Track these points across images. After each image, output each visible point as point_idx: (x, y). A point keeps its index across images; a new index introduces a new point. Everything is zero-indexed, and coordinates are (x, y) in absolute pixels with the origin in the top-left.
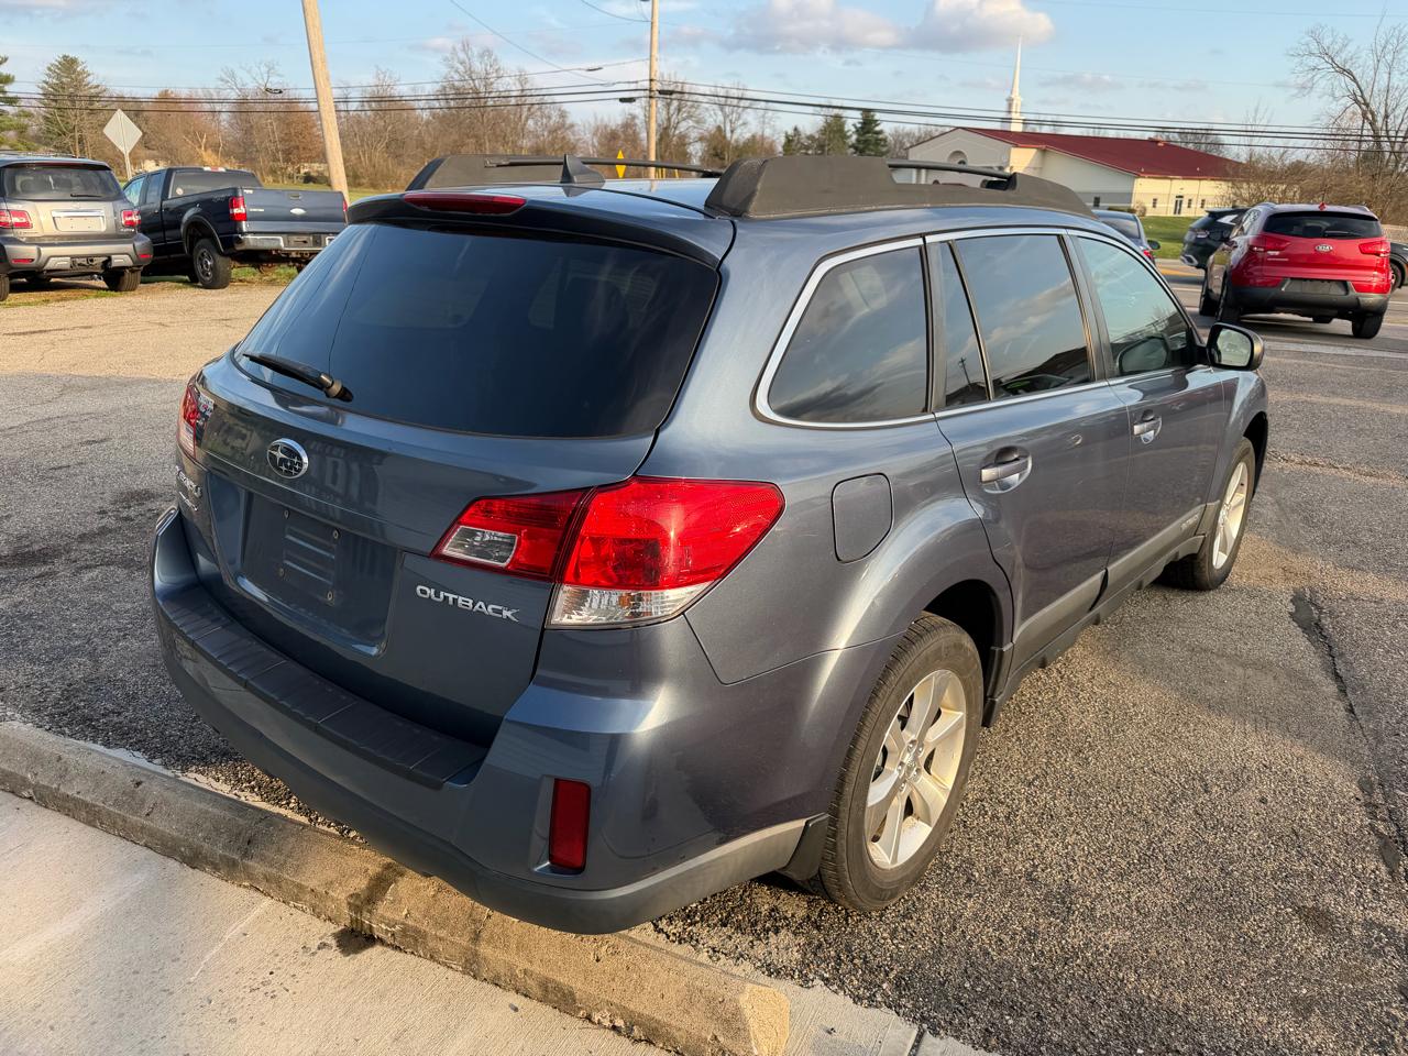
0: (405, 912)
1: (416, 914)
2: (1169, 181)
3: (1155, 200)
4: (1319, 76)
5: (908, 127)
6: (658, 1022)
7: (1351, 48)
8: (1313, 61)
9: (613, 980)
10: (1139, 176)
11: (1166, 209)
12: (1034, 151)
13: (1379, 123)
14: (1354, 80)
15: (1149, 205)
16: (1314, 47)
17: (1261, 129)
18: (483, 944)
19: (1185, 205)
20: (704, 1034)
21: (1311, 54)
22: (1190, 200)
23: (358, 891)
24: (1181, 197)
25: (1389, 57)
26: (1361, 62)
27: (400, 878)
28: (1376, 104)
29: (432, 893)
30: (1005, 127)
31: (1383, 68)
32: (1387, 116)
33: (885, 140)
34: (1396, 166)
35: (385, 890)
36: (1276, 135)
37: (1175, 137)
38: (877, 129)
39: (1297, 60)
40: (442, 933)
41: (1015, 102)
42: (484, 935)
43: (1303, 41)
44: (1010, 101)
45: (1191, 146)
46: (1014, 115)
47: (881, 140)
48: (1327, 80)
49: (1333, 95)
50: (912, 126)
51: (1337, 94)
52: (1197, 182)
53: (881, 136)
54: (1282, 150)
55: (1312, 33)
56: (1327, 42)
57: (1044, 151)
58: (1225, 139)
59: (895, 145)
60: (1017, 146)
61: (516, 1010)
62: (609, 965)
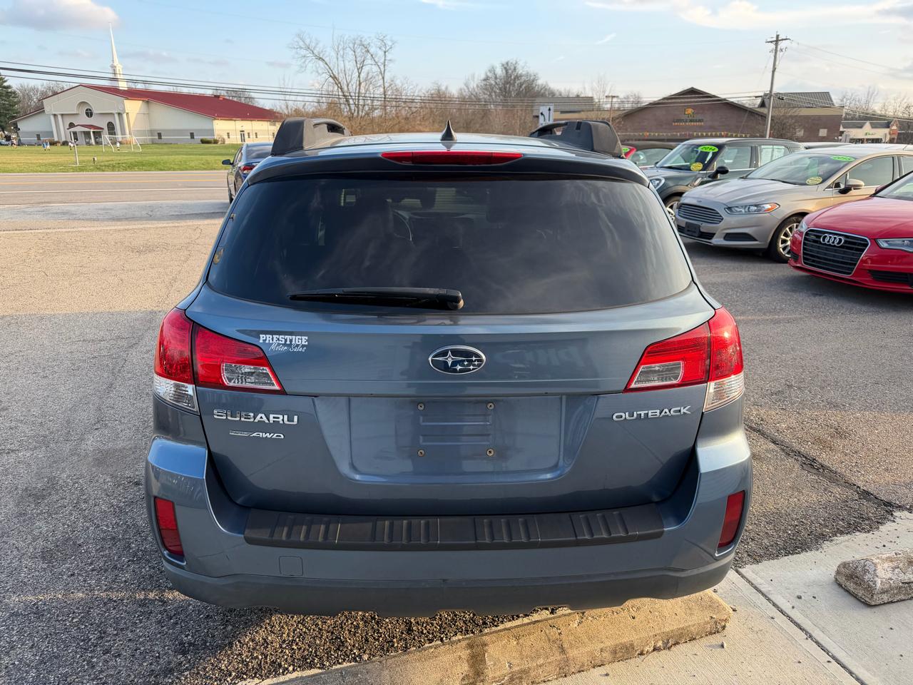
0: (507, 665)
1: (514, 662)
2: (233, 122)
3: (228, 134)
4: (308, 61)
5: (32, 83)
6: (683, 629)
7: (321, 45)
8: (303, 52)
9: (649, 622)
10: (215, 119)
11: (235, 139)
12: (141, 102)
13: (346, 89)
14: (326, 64)
15: (226, 137)
16: (301, 44)
17: (289, 90)
18: (569, 651)
19: (246, 136)
20: (706, 619)
21: (301, 48)
22: (249, 134)
23: (465, 673)
24: (243, 131)
25: (341, 52)
26: (327, 53)
27: (487, 648)
28: (341, 77)
29: (515, 643)
30: (113, 84)
31: (340, 59)
32: (348, 85)
33: (14, 93)
34: (358, 112)
35: (483, 661)
36: (298, 94)
37: (223, 93)
38: (5, 84)
39: (294, 51)
40: (541, 661)
41: (117, 68)
42: (565, 646)
43: (295, 40)
44: (114, 67)
45: (235, 99)
46: (118, 77)
47: (10, 93)
48: (312, 64)
49: (317, 72)
50: (37, 83)
51: (320, 72)
52: (249, 122)
53: (10, 90)
54: (303, 103)
55: (299, 35)
56: (308, 42)
57: (148, 102)
58: (253, 95)
59: (24, 98)
60: (127, 99)
61: (607, 675)
62: (640, 616)
